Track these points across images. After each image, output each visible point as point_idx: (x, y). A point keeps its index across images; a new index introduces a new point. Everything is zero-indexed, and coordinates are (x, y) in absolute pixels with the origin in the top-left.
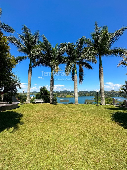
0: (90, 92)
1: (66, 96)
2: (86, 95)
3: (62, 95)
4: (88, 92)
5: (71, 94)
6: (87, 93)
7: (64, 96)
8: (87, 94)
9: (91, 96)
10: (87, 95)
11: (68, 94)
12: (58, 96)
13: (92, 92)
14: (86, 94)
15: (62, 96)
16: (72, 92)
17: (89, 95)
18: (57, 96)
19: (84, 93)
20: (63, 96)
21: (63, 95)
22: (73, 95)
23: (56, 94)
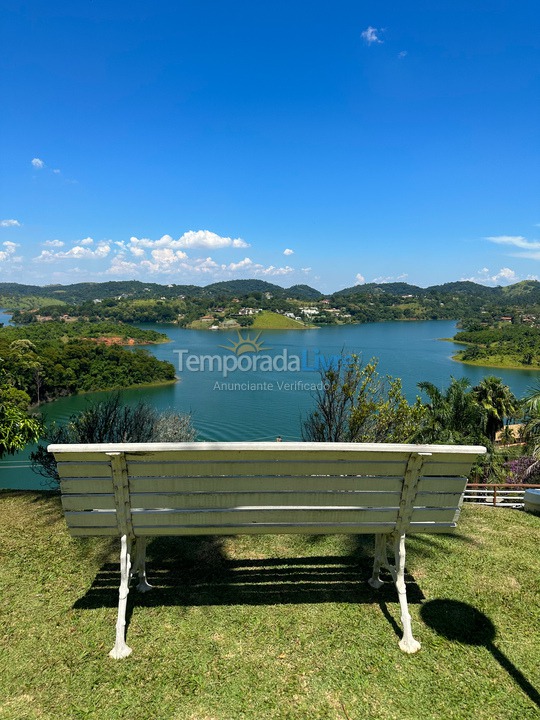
0: (433, 291)
1: (250, 322)
2: (396, 315)
3: (223, 313)
4: (415, 290)
5: (287, 308)
6: (407, 301)
7: (234, 317)
8: (411, 306)
9: (435, 318)
10: (407, 313)
11: (269, 307)
12: (195, 324)
13: (444, 294)
14: (403, 307)
15: (221, 319)
16: (295, 288)
17: (418, 312)
18: (181, 317)
19: (386, 300)
20: (231, 321)
21: (228, 317)
22: (303, 316)
23: (178, 303)
